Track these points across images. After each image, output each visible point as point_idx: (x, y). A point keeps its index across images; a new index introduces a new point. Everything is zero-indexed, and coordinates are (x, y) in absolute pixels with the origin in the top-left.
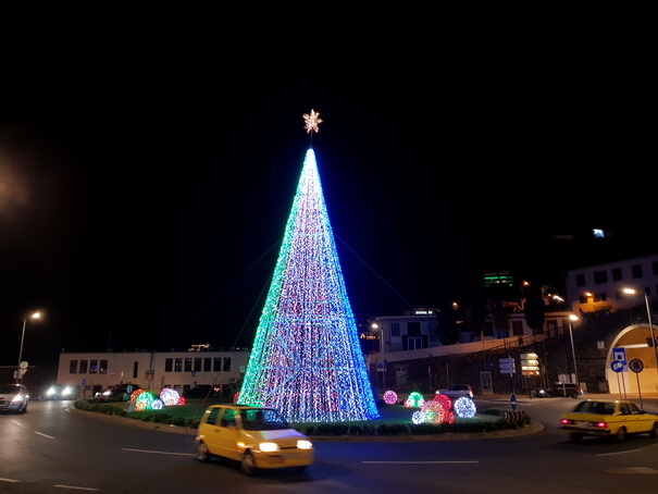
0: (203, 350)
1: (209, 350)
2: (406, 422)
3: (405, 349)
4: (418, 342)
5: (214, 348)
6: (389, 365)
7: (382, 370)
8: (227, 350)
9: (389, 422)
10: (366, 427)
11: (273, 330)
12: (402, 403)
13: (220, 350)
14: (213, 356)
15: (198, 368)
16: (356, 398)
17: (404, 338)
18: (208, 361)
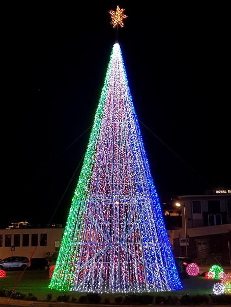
0: (22, 227)
1: (27, 227)
2: (207, 293)
3: (206, 224)
4: (218, 218)
5: (32, 226)
6: (192, 240)
7: (185, 244)
8: (43, 227)
9: (191, 293)
10: (169, 297)
11: (85, 209)
12: (204, 275)
13: (36, 227)
14: (30, 232)
15: (17, 244)
16: (161, 270)
17: (205, 215)
18: (26, 237)
